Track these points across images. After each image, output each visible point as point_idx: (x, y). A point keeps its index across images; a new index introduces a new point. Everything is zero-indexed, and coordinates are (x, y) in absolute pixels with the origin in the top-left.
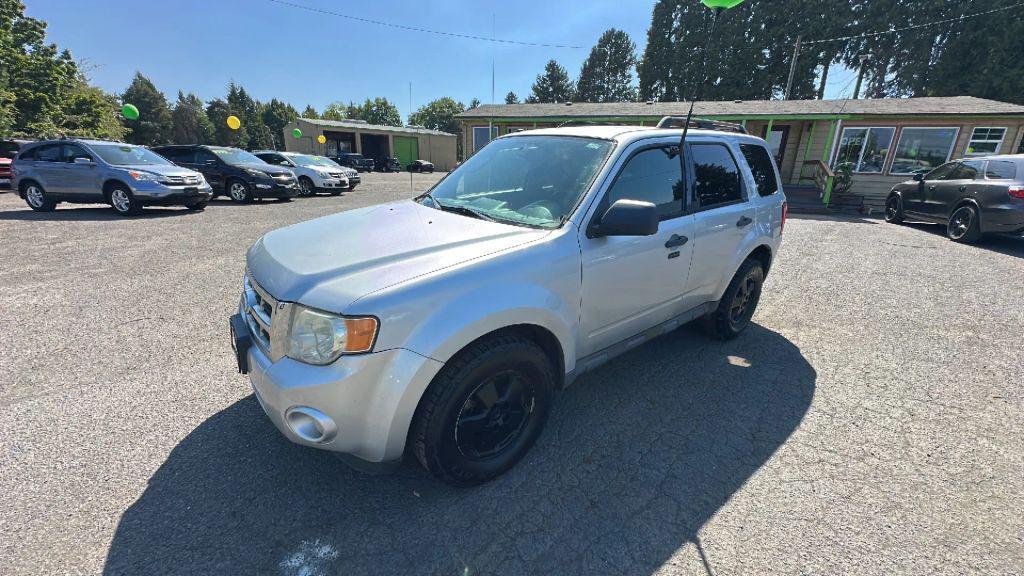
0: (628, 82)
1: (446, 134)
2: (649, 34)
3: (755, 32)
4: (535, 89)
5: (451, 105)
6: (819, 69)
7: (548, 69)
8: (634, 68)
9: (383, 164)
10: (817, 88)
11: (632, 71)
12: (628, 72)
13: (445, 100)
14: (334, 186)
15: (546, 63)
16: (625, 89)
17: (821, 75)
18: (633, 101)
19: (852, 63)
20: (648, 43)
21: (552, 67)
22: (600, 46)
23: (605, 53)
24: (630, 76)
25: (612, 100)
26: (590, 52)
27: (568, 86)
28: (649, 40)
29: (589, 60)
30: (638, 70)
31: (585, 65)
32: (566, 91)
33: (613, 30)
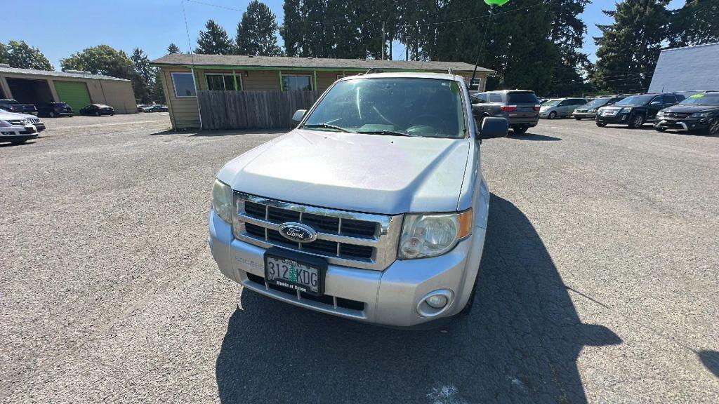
0: (275, 42)
1: (114, 78)
2: (284, 8)
3: (351, 16)
4: (200, 43)
5: (110, 53)
6: (388, 43)
7: (207, 27)
8: (278, 31)
9: (49, 109)
10: (388, 54)
11: (277, 34)
12: (273, 35)
13: (102, 47)
14: (18, 134)
15: (205, 22)
16: (273, 47)
17: (389, 45)
18: (282, 56)
19: (403, 41)
20: (284, 15)
21: (211, 25)
22: (249, 13)
23: (254, 19)
24: (276, 38)
25: (266, 54)
26: (242, 17)
27: (229, 42)
28: (285, 13)
29: (242, 23)
30: (281, 34)
31: (239, 27)
32: (227, 46)
33: (256, 2)
